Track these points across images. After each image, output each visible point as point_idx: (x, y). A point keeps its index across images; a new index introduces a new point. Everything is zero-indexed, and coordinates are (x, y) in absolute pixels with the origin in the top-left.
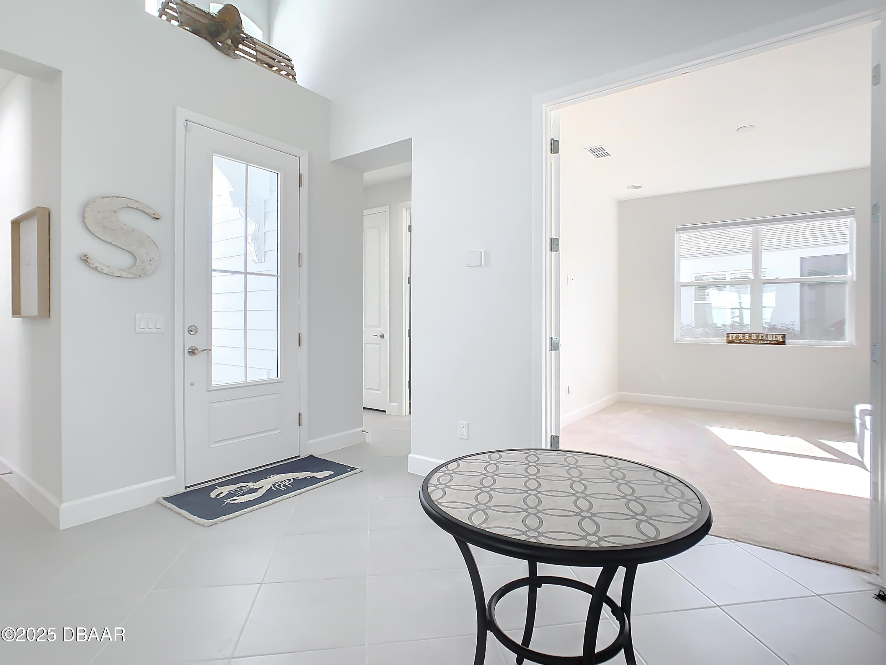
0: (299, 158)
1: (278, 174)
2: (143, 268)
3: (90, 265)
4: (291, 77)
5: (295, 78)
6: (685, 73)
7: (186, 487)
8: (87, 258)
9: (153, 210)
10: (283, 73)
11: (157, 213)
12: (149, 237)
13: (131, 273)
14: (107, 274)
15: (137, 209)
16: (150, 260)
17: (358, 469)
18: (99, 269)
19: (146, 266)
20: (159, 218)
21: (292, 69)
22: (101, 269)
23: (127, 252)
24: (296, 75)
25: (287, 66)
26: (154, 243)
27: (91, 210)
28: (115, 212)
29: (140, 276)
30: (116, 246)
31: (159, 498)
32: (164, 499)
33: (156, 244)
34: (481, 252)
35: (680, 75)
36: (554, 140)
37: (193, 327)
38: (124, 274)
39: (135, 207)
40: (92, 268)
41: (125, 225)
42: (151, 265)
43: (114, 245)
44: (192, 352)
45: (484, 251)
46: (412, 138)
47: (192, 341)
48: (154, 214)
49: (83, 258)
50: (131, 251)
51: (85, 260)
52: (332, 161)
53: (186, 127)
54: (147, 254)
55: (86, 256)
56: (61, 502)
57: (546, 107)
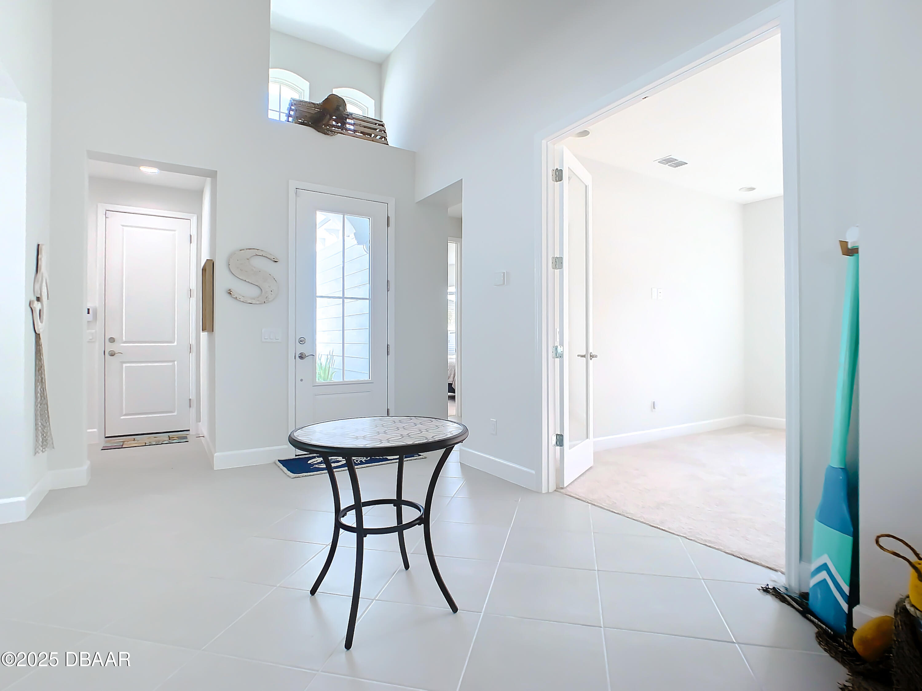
0: (388, 204)
1: (369, 219)
2: (267, 297)
3: (233, 296)
4: (383, 139)
5: (386, 139)
6: (645, 98)
7: (296, 456)
8: (231, 291)
9: (273, 256)
10: (378, 137)
11: (276, 258)
12: (270, 275)
13: (258, 301)
14: (243, 302)
15: (262, 256)
16: (271, 291)
17: (421, 456)
18: (238, 298)
19: (268, 296)
20: (277, 261)
21: (385, 132)
22: (239, 298)
23: (256, 286)
24: (387, 136)
25: (380, 131)
26: (274, 279)
27: (233, 259)
28: (248, 259)
29: (265, 302)
30: (248, 282)
31: (276, 460)
32: (279, 460)
33: (275, 279)
34: (504, 273)
35: (642, 100)
36: (559, 169)
37: (302, 338)
38: (254, 302)
39: (261, 255)
40: (234, 298)
41: (255, 267)
42: (272, 294)
43: (247, 282)
44: (302, 357)
45: (506, 272)
46: (462, 179)
47: (301, 349)
48: (274, 259)
49: (228, 292)
50: (259, 286)
51: (230, 293)
52: (417, 203)
53: (296, 193)
54: (269, 287)
55: (230, 290)
56: (216, 452)
57: (547, 142)
